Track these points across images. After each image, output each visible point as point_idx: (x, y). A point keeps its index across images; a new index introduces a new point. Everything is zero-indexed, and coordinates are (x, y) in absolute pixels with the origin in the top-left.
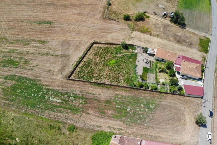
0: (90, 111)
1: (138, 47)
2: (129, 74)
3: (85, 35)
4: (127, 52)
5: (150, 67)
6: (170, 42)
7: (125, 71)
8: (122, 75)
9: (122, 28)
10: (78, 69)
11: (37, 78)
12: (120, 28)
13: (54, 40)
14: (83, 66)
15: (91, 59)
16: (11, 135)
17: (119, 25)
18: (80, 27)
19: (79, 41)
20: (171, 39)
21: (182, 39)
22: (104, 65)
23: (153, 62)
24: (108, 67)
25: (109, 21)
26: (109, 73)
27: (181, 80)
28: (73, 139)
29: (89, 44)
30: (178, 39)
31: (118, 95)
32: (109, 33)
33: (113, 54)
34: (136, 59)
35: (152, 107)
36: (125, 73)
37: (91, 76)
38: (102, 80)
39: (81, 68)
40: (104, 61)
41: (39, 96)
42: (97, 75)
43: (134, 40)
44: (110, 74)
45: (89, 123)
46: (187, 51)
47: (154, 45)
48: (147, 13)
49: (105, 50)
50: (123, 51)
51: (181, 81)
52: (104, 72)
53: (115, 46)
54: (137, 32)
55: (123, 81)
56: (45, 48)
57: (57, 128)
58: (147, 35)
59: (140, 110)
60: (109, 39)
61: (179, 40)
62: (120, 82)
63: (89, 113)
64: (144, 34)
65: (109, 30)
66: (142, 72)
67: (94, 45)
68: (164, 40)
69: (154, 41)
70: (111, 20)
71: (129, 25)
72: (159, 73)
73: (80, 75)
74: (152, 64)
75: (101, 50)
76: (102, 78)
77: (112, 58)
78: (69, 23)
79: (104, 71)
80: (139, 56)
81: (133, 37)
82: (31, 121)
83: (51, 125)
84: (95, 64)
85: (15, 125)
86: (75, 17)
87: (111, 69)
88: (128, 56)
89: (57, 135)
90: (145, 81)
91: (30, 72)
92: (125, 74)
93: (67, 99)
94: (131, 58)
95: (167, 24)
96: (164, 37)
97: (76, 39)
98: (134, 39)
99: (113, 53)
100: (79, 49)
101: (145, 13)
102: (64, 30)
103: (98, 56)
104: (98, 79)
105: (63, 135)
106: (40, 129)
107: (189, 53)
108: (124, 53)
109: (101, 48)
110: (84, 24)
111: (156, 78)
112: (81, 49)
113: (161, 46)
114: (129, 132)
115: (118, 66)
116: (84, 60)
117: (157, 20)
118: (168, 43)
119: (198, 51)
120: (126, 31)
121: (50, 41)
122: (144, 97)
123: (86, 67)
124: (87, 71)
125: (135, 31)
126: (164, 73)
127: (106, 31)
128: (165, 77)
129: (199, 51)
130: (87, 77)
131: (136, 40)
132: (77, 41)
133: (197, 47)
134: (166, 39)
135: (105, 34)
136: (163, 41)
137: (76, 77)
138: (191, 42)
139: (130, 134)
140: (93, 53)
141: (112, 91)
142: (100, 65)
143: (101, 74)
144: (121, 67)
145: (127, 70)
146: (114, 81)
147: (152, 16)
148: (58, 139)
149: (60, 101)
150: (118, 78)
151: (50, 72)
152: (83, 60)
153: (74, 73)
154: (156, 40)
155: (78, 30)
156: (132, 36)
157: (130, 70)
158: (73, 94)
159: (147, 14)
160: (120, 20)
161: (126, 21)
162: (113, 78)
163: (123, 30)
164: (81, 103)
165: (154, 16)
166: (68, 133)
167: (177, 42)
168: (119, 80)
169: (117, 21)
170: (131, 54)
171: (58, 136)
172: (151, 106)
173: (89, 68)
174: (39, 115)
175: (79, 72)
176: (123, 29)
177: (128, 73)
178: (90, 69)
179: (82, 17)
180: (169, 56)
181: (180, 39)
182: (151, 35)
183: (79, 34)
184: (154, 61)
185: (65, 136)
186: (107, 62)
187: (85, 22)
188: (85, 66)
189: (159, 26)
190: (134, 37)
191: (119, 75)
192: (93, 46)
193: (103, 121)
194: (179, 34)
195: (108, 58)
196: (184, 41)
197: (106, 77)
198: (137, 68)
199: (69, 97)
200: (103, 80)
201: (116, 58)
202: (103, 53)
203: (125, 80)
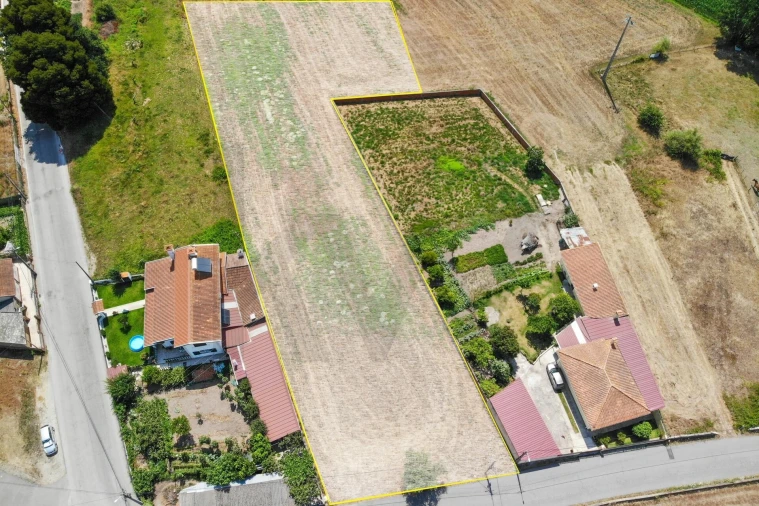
0: (284, 187)
1: (563, 201)
2: (447, 220)
3: (492, 64)
4: (521, 184)
5: (517, 263)
6: (672, 283)
7: (446, 206)
8: (429, 207)
9: (602, 128)
10: (373, 108)
11: (298, 54)
12: (594, 125)
13: (420, 18)
14: (390, 112)
15: (426, 116)
16: (150, 87)
17: (604, 119)
18: (507, 41)
19: (461, 62)
20: (693, 282)
21: (726, 319)
22: (428, 151)
23: (543, 264)
24: (429, 165)
25: (592, 87)
26: (413, 173)
27: (537, 372)
28: (199, 188)
29: (466, 87)
30: (712, 304)
31: (364, 224)
32: (552, 110)
33: (484, 153)
34: (518, 215)
35: (382, 320)
36: (442, 209)
37: (376, 141)
38: (379, 169)
39: (383, 112)
40: (443, 144)
41: (260, 79)
42: (384, 152)
43: (584, 178)
44: (412, 176)
45: (253, 198)
46: (683, 353)
47: (614, 241)
48: (736, 165)
49: (480, 129)
50: (514, 172)
51: (534, 374)
52: (406, 163)
53: (515, 144)
54: (623, 171)
55: (413, 215)
56: (383, 19)
57: (206, 148)
58: (637, 203)
59: (353, 294)
60: (526, 119)
61: (713, 309)
62: (403, 211)
63: (276, 186)
64: (633, 195)
65: (559, 104)
66: (481, 250)
67: (475, 100)
68: (664, 261)
69: (632, 234)
70: (604, 90)
71: (631, 141)
72: (514, 298)
73: (360, 119)
74: (531, 264)
75: (472, 122)
76: (387, 166)
77: (466, 158)
78: (499, 14)
79: (411, 160)
80: (536, 219)
81: (591, 171)
82: (198, 99)
83: (208, 135)
84: (416, 130)
85: (173, 81)
86: (529, 15)
87: (429, 174)
88: (509, 190)
89: (193, 156)
90: (454, 269)
91: (303, 32)
92: (439, 212)
93: (283, 129)
94: (505, 201)
95: (746, 244)
96: (674, 255)
97: (459, 56)
98: (588, 179)
99: (488, 152)
100: (434, 78)
101: (729, 158)
102: (466, 19)
103: (447, 124)
104: (376, 161)
105: (198, 166)
106: (189, 122)
107: (681, 364)
108: (512, 177)
109: (478, 116)
110: (526, 42)
111: (488, 295)
112: (438, 80)
113: (628, 264)
114: (279, 293)
115: (453, 184)
116: (411, 104)
117: (734, 205)
118: (664, 278)
119: (720, 394)
120: (600, 144)
121: (411, 14)
122: (401, 287)
123: (392, 120)
124: (382, 127)
125: (624, 166)
126: (527, 311)
127: (551, 98)
128: (512, 319)
129: (725, 397)
130: (365, 135)
131: (587, 185)
132: (456, 59)
133: (738, 382)
134: (674, 264)
135: (539, 102)
136: (658, 262)
137: (350, 115)
138: (741, 354)
139: (274, 298)
140: (447, 111)
141: (364, 206)
142: (421, 143)
143: (395, 159)
144: (454, 192)
145: (456, 211)
146: (397, 195)
147: (739, 184)
148: (186, 162)
149: (271, 120)
150: (414, 201)
151: (328, 63)
152: (406, 102)
153: (359, 106)
154: (641, 235)
155: (495, 42)
156: (593, 168)
157: (461, 217)
158: (305, 133)
159: (726, 167)
160: (625, 109)
161: (641, 128)
162: (404, 190)
163: (598, 135)
164: (292, 160)
165: (742, 192)
166: (208, 172)
167: (695, 305)
168: (407, 206)
169: (614, 107)
170: (522, 196)
171: (193, 160)
172: (383, 314)
173: (393, 126)
174: (217, 104)
175: (368, 112)
176: (600, 133)
177: (447, 216)
178: (395, 129)
179: (546, 26)
180: (595, 290)
181: (720, 310)
182: (649, 214)
183: (484, 51)
184: (549, 265)
185: (199, 170)
186: (444, 155)
187: (535, 41)
188: (394, 116)
189: (715, 224)
190: (595, 177)
191: (426, 200)
192: (469, 99)
193: (274, 222)
194: (738, 298)
195: (459, 149)
196: (724, 329)
197: (395, 175)
198: (482, 232)
199: (292, 129)
200: (381, 172)
201: (475, 168)
202: (466, 130)
203: (419, 218)
